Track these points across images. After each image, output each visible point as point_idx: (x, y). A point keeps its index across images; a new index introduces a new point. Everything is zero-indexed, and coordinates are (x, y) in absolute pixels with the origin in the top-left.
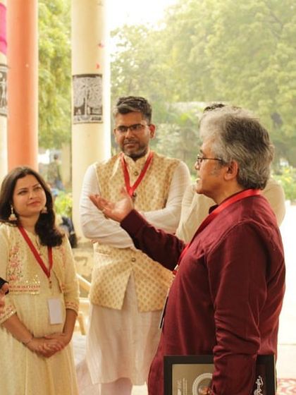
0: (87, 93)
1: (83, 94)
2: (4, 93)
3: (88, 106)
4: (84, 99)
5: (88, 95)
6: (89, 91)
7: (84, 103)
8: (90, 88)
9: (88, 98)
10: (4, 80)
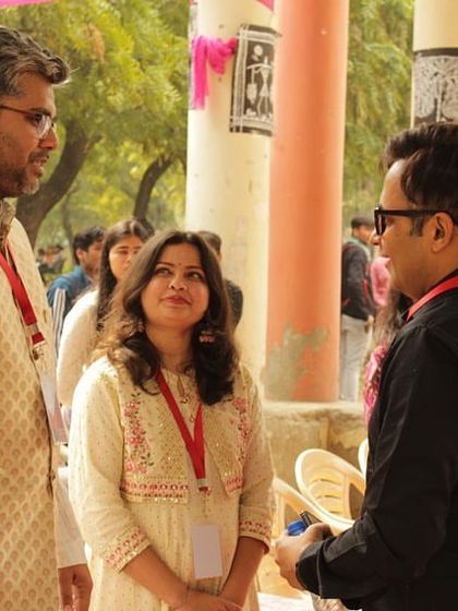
0: (441, 89)
1: (433, 90)
2: (265, 85)
3: (442, 115)
4: (436, 101)
5: (444, 93)
6: (446, 85)
7: (436, 109)
8: (448, 79)
9: (443, 99)
10: (266, 60)
